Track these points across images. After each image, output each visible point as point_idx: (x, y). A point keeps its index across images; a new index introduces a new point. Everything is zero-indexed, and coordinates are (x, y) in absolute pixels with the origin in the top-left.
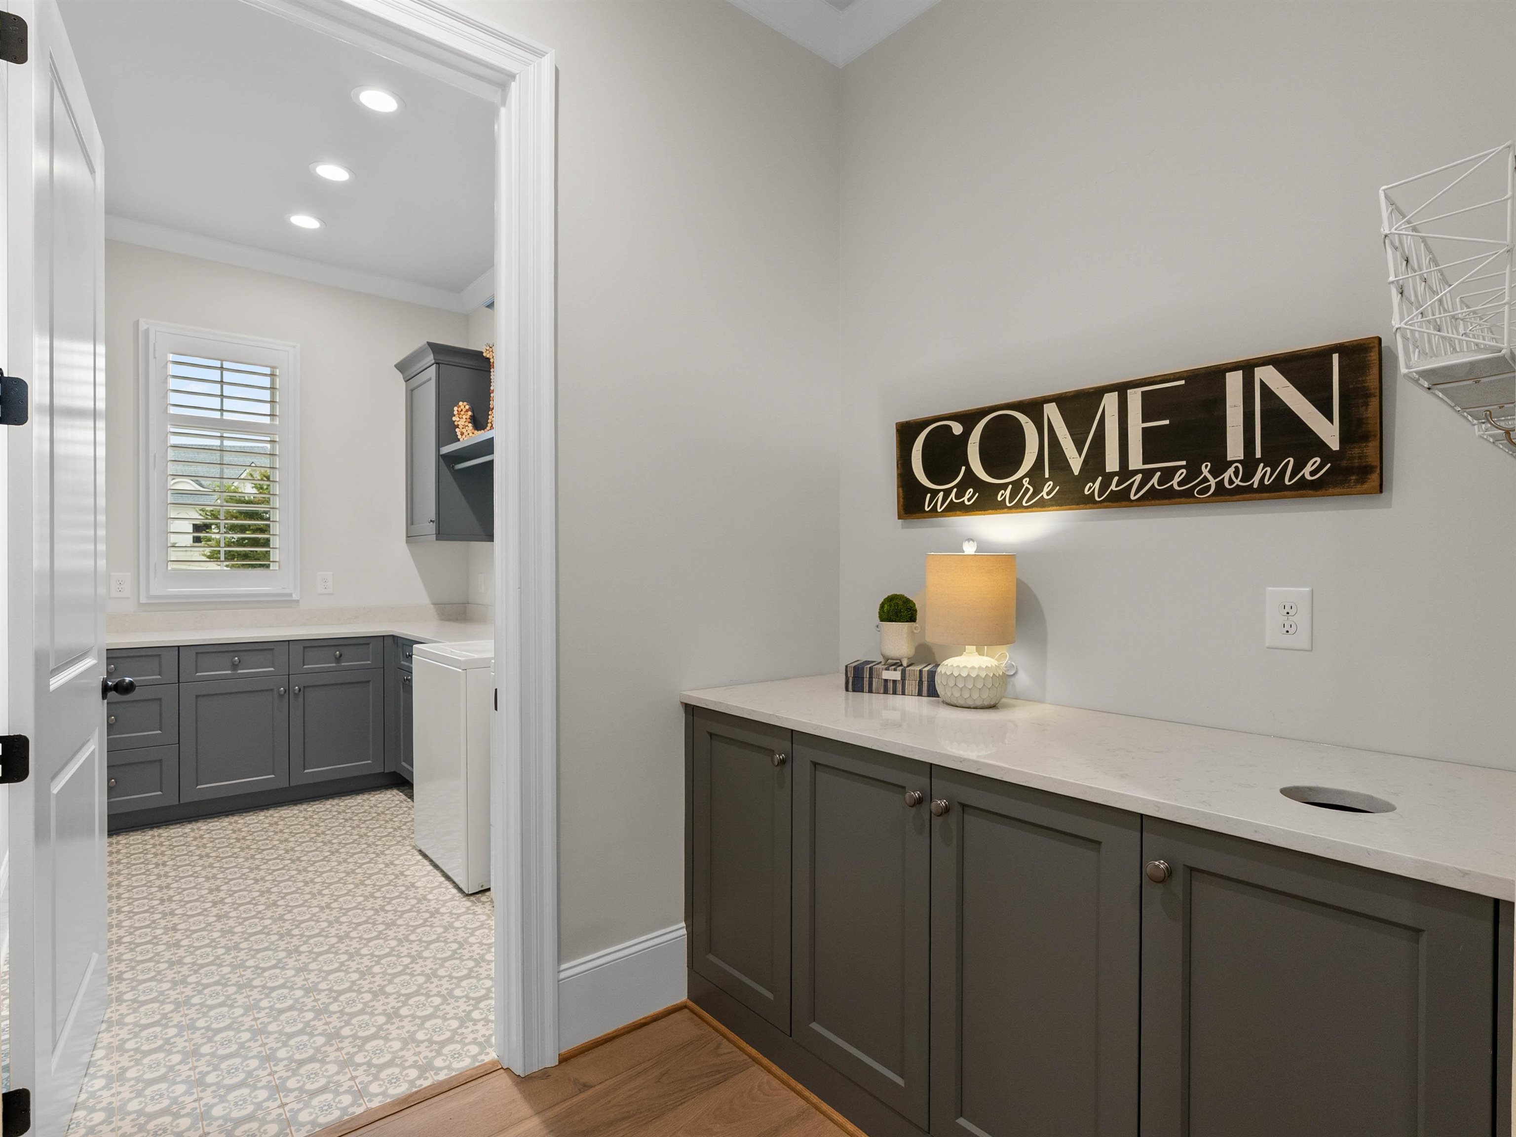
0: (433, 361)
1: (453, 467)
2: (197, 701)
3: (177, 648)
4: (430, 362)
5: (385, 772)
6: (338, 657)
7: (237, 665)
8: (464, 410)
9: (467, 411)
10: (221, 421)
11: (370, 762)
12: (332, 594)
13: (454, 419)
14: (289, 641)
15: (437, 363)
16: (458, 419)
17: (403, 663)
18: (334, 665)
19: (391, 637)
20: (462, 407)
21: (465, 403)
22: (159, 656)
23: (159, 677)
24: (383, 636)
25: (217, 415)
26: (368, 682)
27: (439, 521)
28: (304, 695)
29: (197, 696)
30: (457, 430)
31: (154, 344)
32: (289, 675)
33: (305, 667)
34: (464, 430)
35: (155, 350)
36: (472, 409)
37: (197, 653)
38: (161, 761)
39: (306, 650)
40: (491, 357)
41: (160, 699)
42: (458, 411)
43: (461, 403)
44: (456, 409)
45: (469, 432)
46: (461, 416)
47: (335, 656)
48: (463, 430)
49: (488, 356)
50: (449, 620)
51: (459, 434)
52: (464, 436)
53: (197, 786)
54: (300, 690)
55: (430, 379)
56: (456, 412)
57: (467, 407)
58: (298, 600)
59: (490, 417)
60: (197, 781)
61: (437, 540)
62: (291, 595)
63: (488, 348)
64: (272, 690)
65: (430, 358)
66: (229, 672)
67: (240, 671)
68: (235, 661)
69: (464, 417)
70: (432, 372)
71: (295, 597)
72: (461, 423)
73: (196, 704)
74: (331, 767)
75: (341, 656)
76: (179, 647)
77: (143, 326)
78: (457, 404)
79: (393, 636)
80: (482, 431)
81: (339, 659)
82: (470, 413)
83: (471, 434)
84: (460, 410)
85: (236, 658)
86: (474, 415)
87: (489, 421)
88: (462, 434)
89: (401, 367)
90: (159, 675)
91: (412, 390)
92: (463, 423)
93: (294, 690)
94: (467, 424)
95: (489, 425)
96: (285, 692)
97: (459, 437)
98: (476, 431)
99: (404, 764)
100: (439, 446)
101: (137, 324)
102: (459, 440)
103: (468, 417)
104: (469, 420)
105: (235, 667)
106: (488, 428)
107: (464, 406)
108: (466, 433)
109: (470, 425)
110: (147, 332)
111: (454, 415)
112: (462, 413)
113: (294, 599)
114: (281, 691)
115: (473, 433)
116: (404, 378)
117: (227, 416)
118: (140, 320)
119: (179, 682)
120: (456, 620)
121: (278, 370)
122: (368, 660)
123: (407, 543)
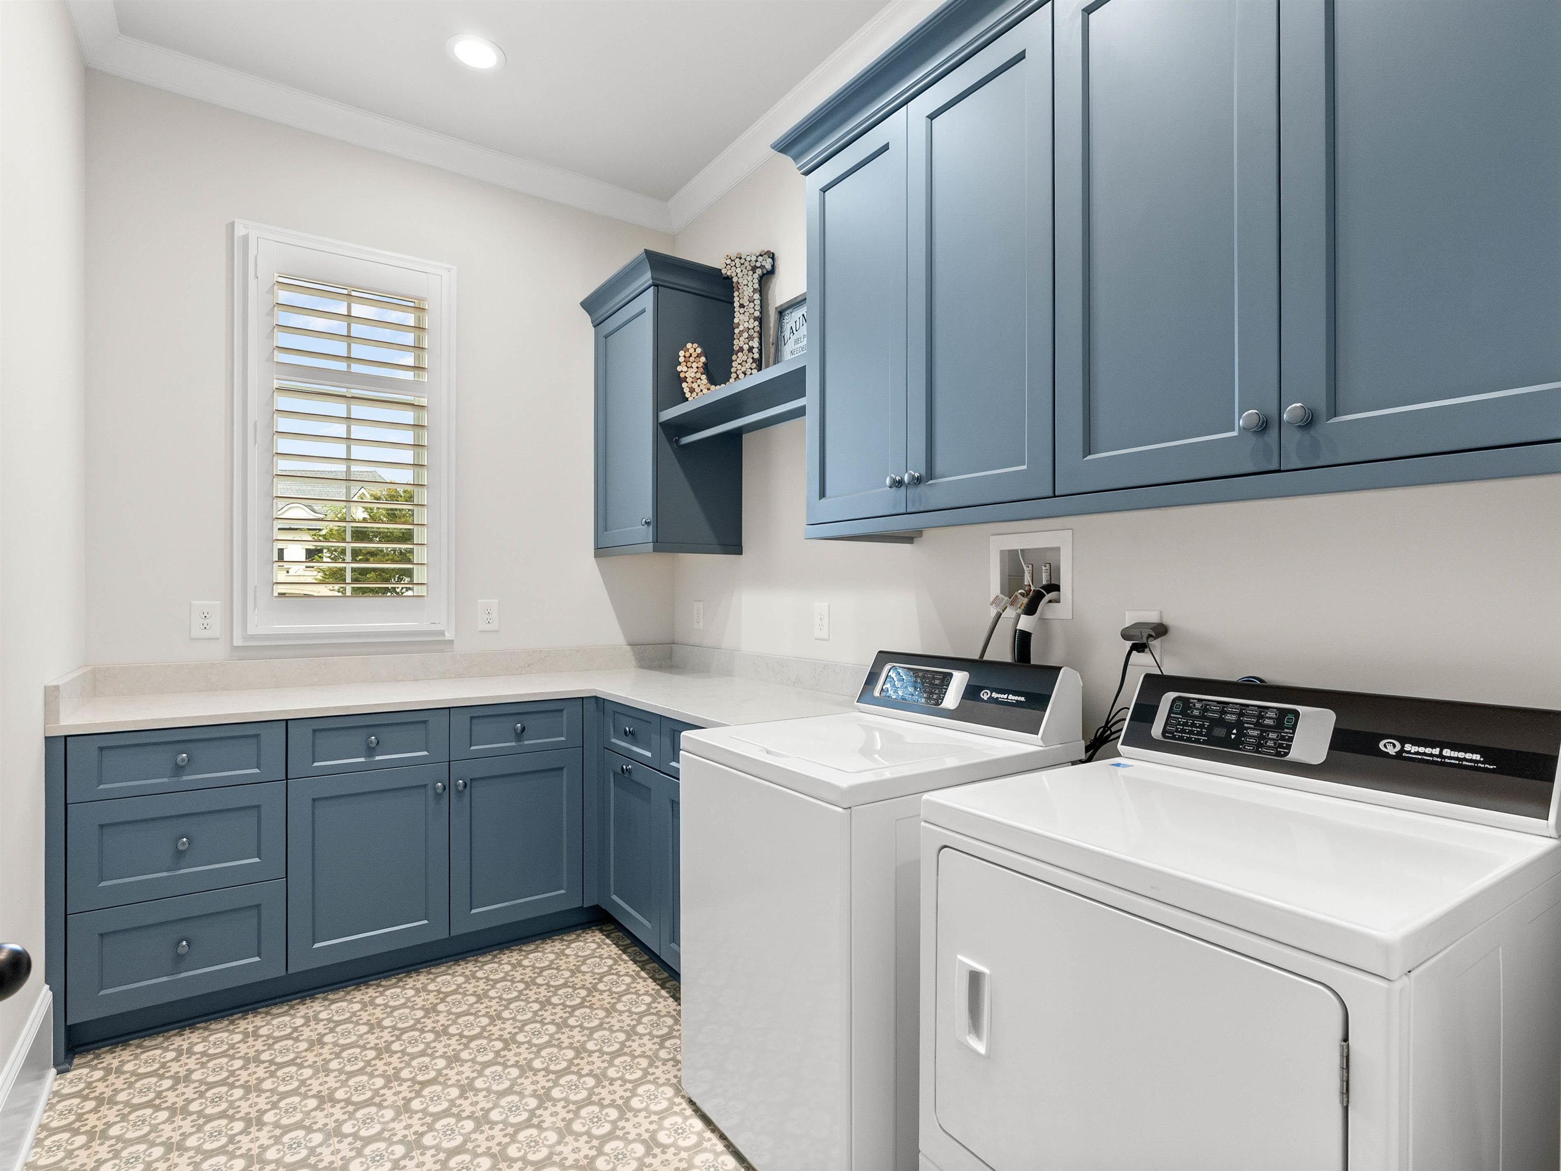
0: (651, 281)
1: (677, 442)
2: (314, 808)
3: (284, 722)
4: (646, 282)
5: (584, 906)
6: (519, 731)
7: (374, 748)
8: (694, 355)
9: (698, 356)
10: (348, 377)
11: (562, 892)
12: (498, 631)
13: (679, 368)
14: (449, 708)
15: (654, 286)
16: (685, 369)
17: (613, 740)
18: (513, 744)
19: (593, 700)
20: (691, 351)
21: (695, 345)
22: (257, 736)
23: (257, 771)
24: (582, 698)
25: (342, 366)
26: (561, 769)
27: (658, 522)
28: (471, 791)
29: (314, 800)
30: (684, 385)
31: (256, 257)
32: (449, 762)
33: (473, 748)
34: (695, 386)
35: (256, 265)
36: (705, 353)
37: (314, 731)
38: (258, 906)
39: (474, 721)
40: (734, 275)
41: (258, 807)
42: (685, 357)
43: (689, 345)
44: (682, 353)
45: (702, 387)
46: (689, 364)
47: (515, 730)
48: (693, 385)
49: (729, 274)
50: (651, 668)
51: (686, 390)
52: (694, 394)
53: (314, 943)
54: (465, 785)
55: (644, 311)
56: (681, 359)
57: (699, 350)
58: (453, 641)
59: (734, 364)
60: (314, 935)
61: (654, 551)
62: (442, 633)
63: (729, 262)
64: (425, 786)
65: (647, 277)
66: (362, 760)
67: (378, 758)
68: (371, 742)
69: (695, 365)
70: (647, 300)
71: (448, 636)
72: (690, 374)
73: (313, 812)
74: (507, 904)
75: (523, 729)
76: (287, 721)
77: (240, 231)
78: (683, 347)
79: (596, 698)
80: (723, 385)
81: (520, 735)
82: (703, 359)
83: (705, 391)
84: (687, 355)
85: (373, 738)
86: (707, 363)
87: (733, 370)
88: (692, 390)
89: (590, 305)
90: (257, 768)
91: (606, 337)
92: (693, 375)
93: (457, 786)
94: (698, 375)
95: (734, 376)
96: (444, 788)
97: (688, 395)
98: (713, 386)
99: (614, 897)
100: (657, 409)
101: (232, 225)
102: (687, 399)
103: (700, 365)
104: (702, 370)
105: (371, 751)
106: (732, 380)
107: (693, 349)
108: (698, 390)
109: (704, 377)
110: (245, 239)
111: (680, 364)
112: (692, 359)
113: (447, 639)
114: (438, 787)
115: (709, 389)
116: (592, 322)
117: (356, 368)
118: (236, 221)
119: (287, 779)
120: (660, 668)
121: (427, 303)
122: (562, 736)
123: (595, 557)
